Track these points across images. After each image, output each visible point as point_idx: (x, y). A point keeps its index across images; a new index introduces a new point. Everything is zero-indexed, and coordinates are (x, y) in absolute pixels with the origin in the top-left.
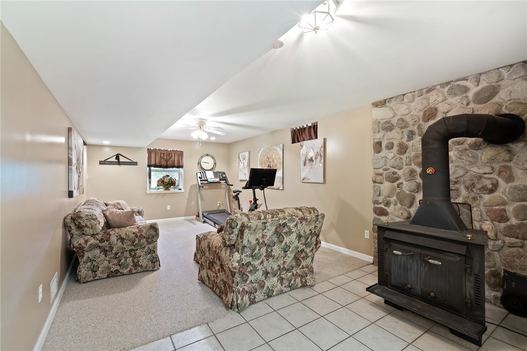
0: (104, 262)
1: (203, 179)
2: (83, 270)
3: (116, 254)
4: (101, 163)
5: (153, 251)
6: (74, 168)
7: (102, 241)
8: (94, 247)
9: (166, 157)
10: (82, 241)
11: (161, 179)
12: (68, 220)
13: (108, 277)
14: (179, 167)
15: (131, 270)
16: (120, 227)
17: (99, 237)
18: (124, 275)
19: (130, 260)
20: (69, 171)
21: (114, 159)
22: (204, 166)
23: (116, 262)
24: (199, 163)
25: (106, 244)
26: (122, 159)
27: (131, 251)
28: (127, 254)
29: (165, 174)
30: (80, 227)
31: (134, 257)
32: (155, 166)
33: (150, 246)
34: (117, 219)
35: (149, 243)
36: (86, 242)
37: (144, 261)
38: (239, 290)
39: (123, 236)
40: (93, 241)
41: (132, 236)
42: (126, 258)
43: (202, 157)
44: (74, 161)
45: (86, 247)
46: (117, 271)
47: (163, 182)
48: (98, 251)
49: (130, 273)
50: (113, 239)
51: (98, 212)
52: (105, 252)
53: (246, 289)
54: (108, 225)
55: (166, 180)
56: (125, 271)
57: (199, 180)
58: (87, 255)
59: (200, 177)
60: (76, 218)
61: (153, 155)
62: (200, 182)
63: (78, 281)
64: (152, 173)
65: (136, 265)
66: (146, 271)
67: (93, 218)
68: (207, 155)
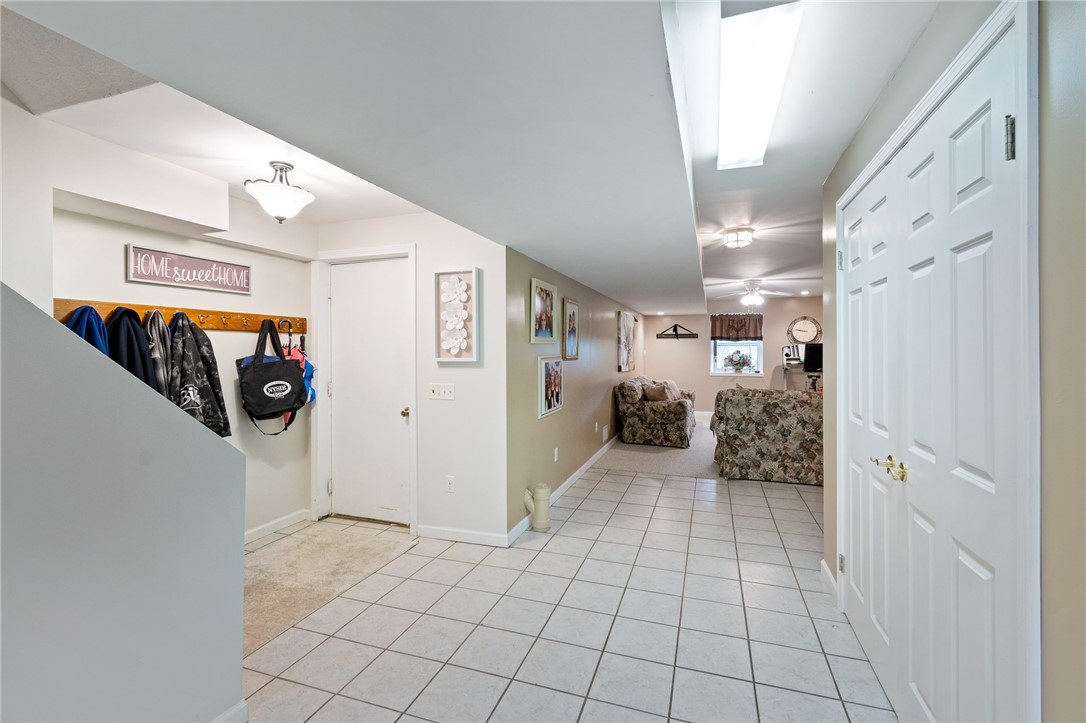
0: (641, 430)
1: (792, 357)
2: (626, 433)
3: (650, 424)
4: (659, 336)
5: (681, 429)
6: (622, 346)
7: (638, 410)
8: (634, 414)
9: (736, 326)
10: (625, 408)
11: (729, 357)
12: (617, 390)
13: (644, 444)
14: (755, 338)
15: (662, 442)
16: (654, 400)
17: (637, 406)
18: (656, 445)
19: (661, 432)
20: (619, 348)
21: (671, 332)
22: (798, 336)
23: (650, 431)
24: (790, 332)
25: (641, 413)
26: (680, 331)
27: (662, 424)
28: (658, 426)
29: (735, 349)
30: (624, 396)
31: (665, 430)
32: (721, 338)
33: (679, 423)
34: (652, 394)
35: (678, 420)
36: (628, 408)
37: (673, 436)
38: (728, 461)
39: (655, 408)
40: (632, 409)
41: (662, 409)
42: (658, 430)
43: (795, 322)
44: (623, 340)
45: (628, 413)
46: (651, 440)
47: (731, 360)
48: (636, 419)
49: (661, 445)
50: (647, 409)
51: (637, 385)
52: (642, 421)
53: (737, 461)
54: (645, 397)
55: (736, 358)
56: (657, 442)
57: (785, 358)
58: (629, 420)
59: (787, 355)
60: (621, 387)
61: (718, 324)
62: (785, 362)
63: (623, 441)
64: (718, 348)
65: (666, 439)
66: (675, 446)
67: (632, 389)
68: (805, 318)
